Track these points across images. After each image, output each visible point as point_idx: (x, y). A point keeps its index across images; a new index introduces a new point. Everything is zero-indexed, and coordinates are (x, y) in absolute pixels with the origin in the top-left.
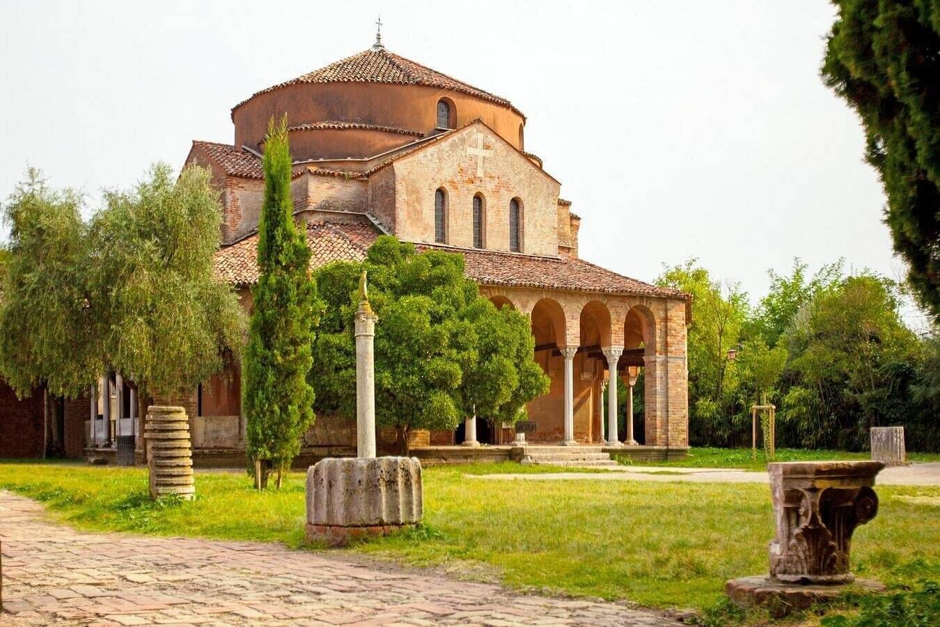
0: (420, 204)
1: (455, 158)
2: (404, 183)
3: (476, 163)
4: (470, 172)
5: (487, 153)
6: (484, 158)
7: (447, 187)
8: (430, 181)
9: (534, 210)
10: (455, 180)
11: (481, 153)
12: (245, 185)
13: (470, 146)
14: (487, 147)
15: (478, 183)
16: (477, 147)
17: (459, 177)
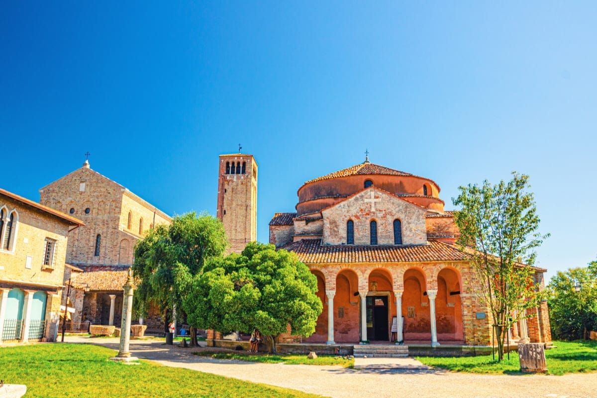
0: (337, 228)
1: (358, 205)
2: (328, 220)
3: (371, 206)
4: (367, 210)
5: (377, 200)
6: (375, 203)
7: (353, 218)
8: (344, 217)
9: (409, 223)
10: (358, 215)
11: (373, 200)
12: (278, 229)
13: (367, 198)
14: (376, 197)
15: (372, 214)
16: (370, 198)
17: (360, 213)
